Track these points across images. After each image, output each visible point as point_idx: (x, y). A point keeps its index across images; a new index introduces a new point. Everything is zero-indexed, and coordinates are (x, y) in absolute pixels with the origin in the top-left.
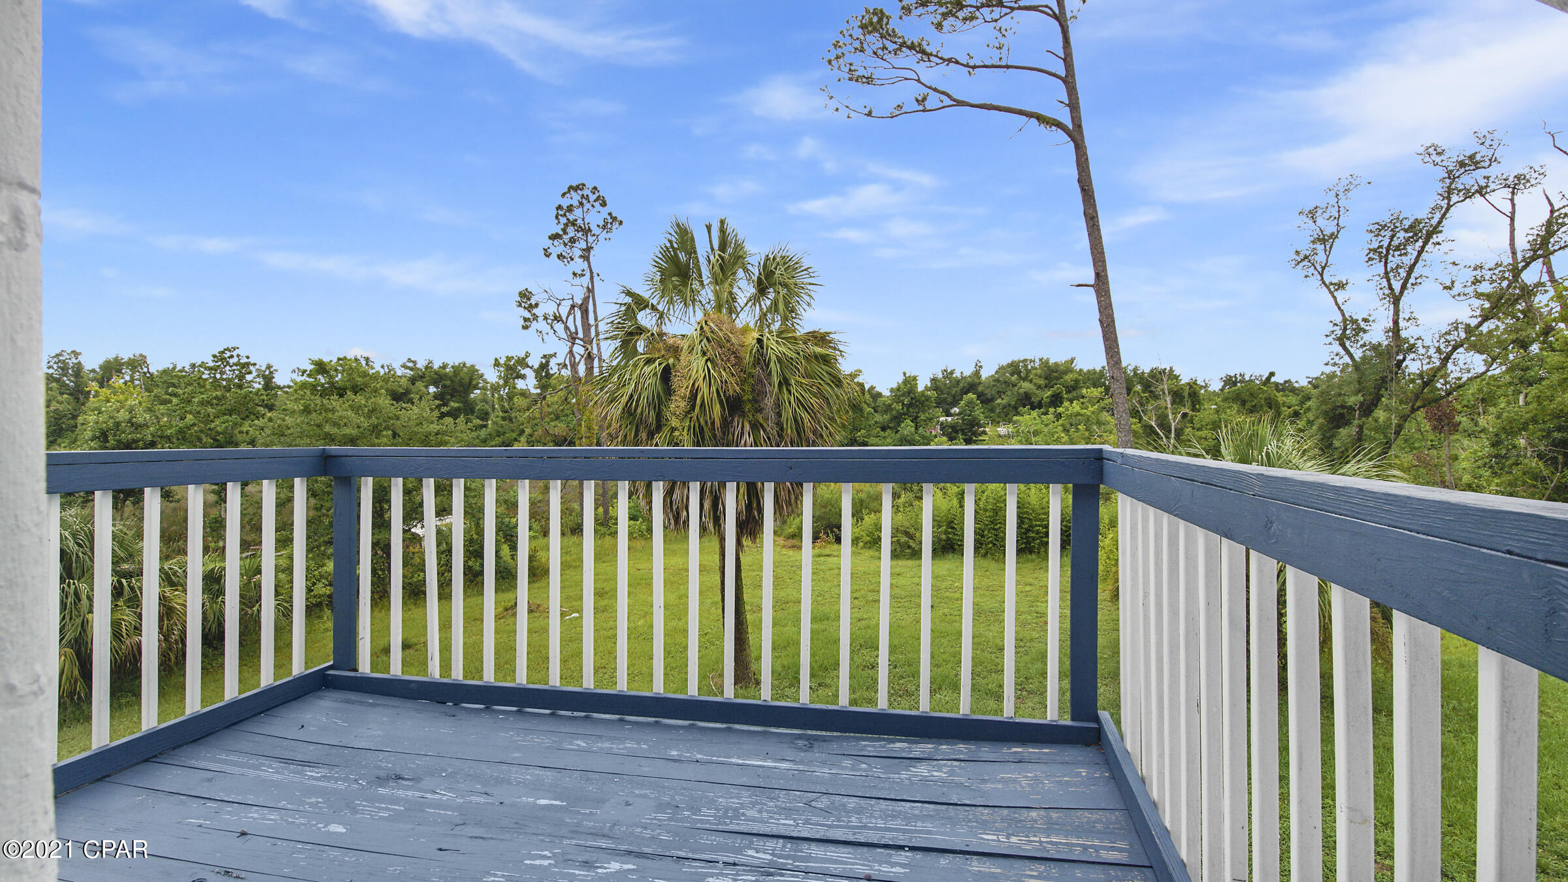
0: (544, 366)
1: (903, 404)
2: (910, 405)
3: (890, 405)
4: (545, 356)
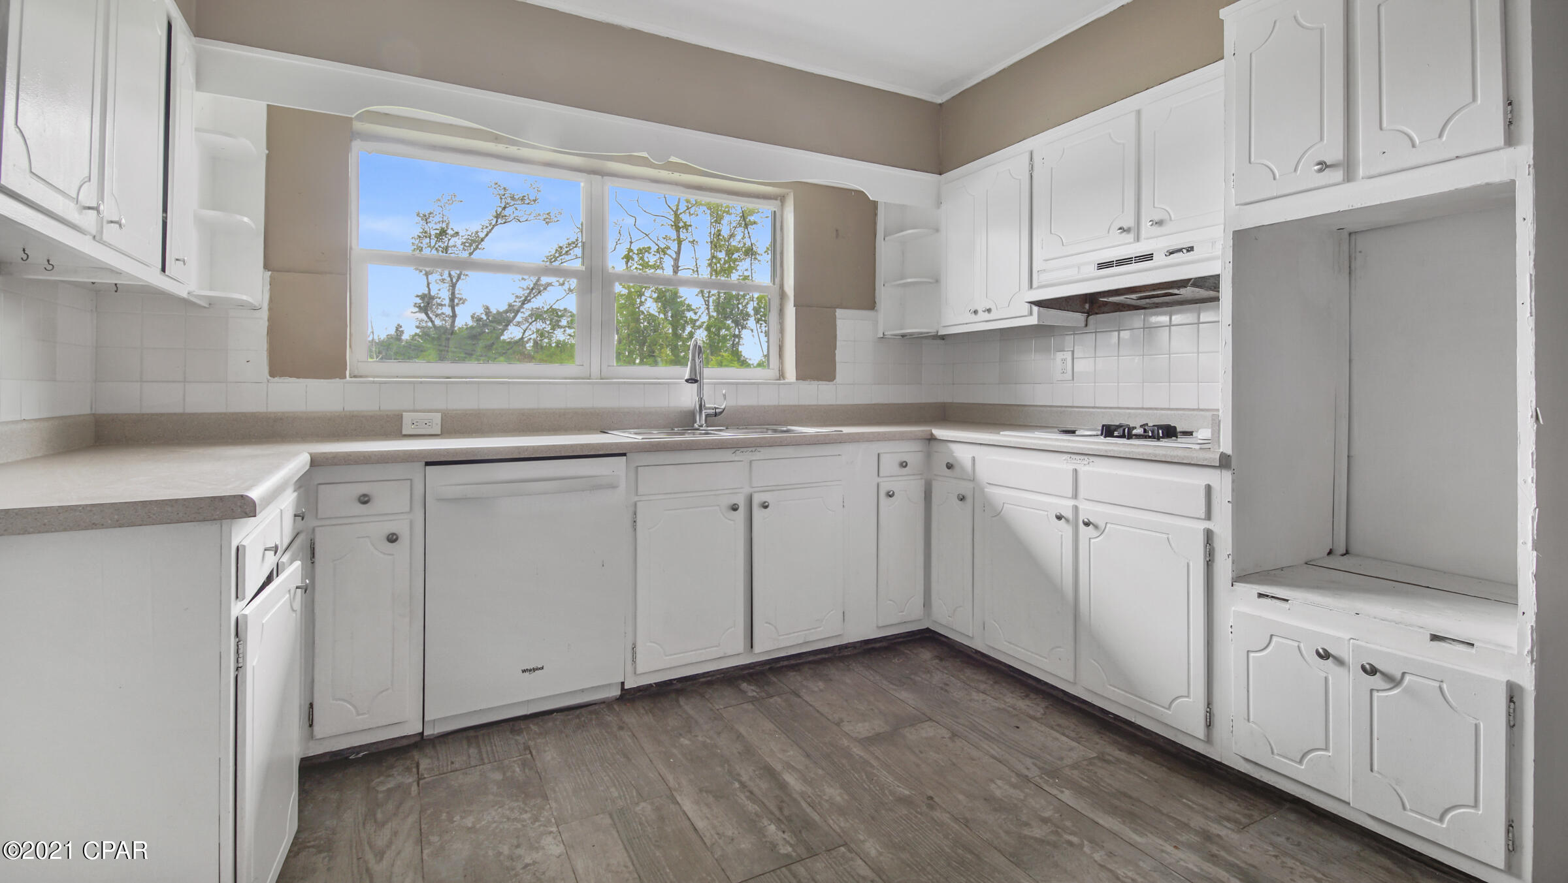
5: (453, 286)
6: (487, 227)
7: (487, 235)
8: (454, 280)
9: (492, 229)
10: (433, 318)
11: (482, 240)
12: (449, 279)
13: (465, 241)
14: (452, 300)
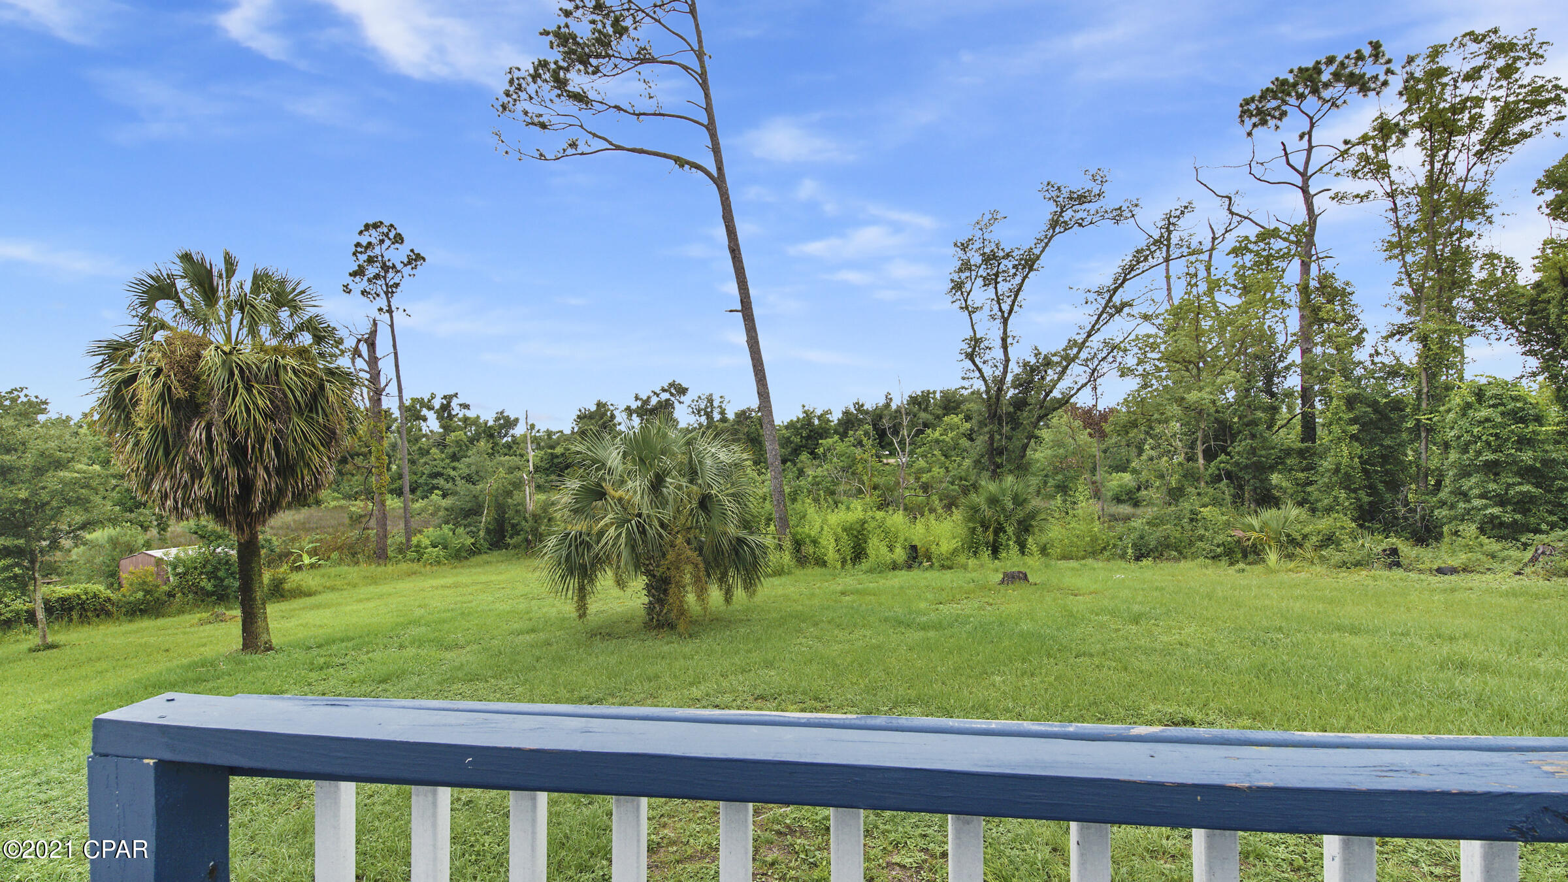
0: (446, 407)
1: (802, 437)
2: (809, 437)
3: (789, 438)
4: (445, 397)
5: (1005, 321)
6: (1042, 240)
7: (1042, 251)
8: (1006, 315)
9: (1049, 241)
10: (981, 365)
11: (1038, 257)
12: (999, 314)
13: (1017, 263)
14: (1004, 340)
